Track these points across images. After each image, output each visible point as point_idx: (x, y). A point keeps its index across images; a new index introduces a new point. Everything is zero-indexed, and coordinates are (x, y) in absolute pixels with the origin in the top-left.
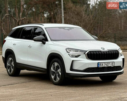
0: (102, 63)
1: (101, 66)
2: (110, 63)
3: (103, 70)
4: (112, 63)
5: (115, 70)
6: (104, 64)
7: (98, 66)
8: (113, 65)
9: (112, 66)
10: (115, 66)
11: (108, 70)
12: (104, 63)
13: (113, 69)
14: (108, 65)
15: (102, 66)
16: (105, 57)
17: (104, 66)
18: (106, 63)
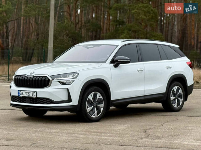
0: (23, 91)
1: (21, 95)
2: (31, 92)
3: (25, 100)
4: (33, 92)
5: (40, 102)
6: (24, 93)
7: (19, 94)
8: (35, 95)
9: (33, 96)
10: (38, 97)
11: (31, 101)
12: (24, 91)
13: (37, 101)
14: (29, 95)
15: (23, 95)
16: (28, 84)
17: (24, 96)
18: (26, 92)
